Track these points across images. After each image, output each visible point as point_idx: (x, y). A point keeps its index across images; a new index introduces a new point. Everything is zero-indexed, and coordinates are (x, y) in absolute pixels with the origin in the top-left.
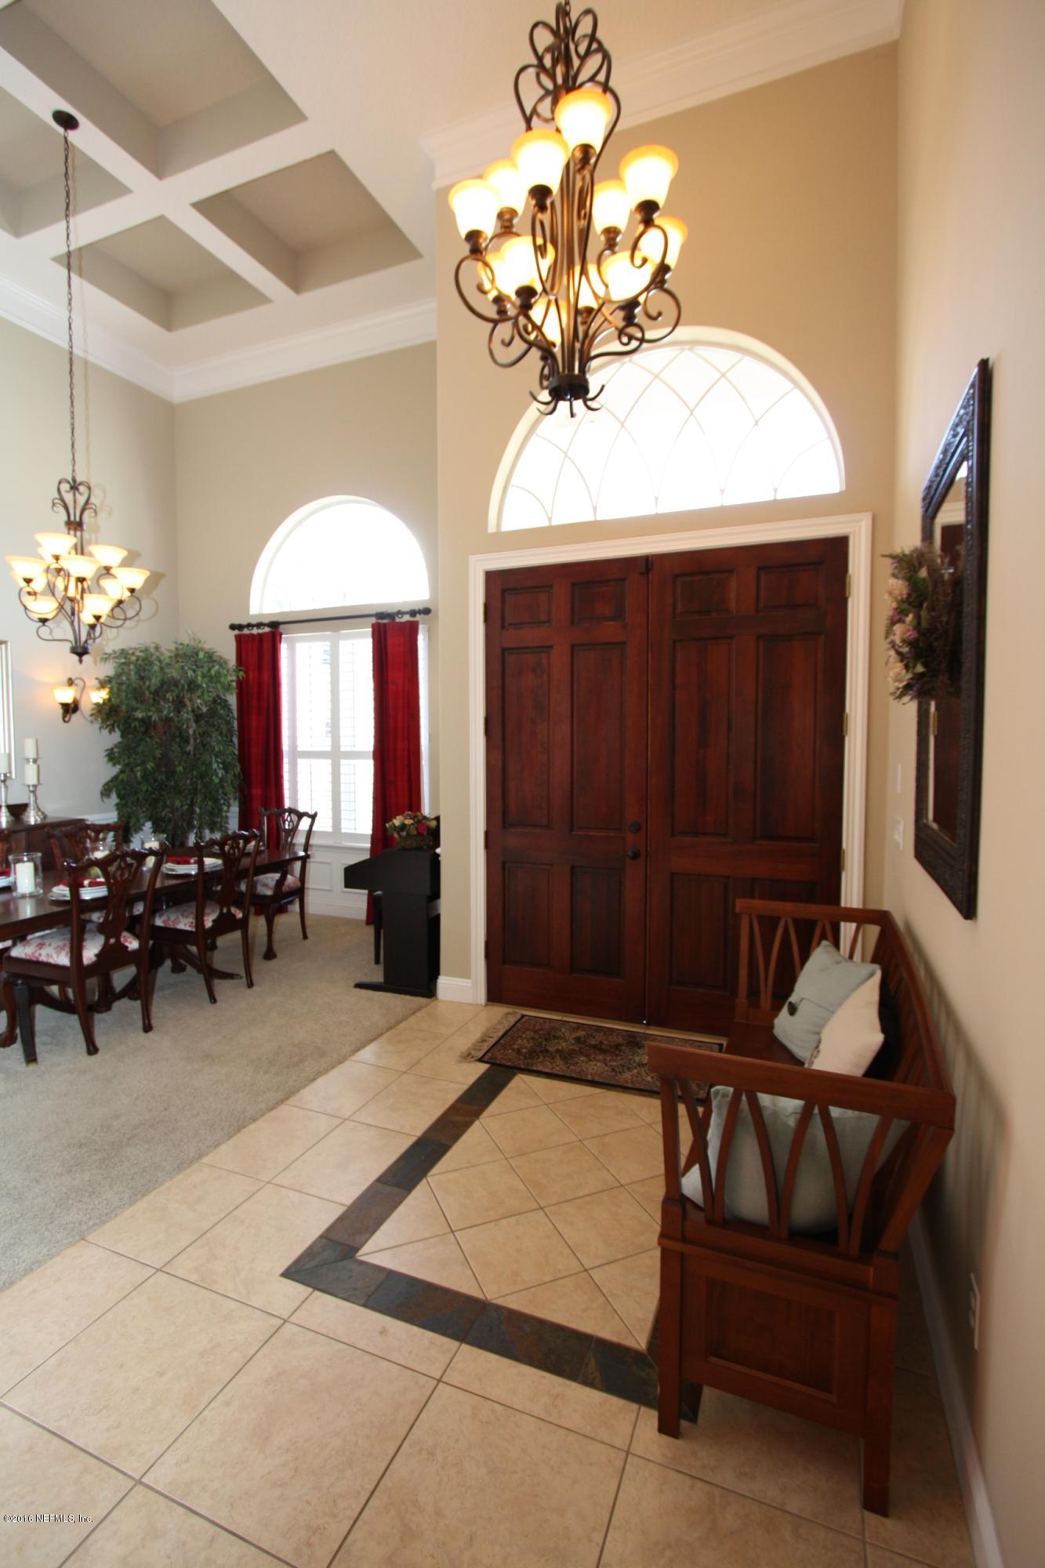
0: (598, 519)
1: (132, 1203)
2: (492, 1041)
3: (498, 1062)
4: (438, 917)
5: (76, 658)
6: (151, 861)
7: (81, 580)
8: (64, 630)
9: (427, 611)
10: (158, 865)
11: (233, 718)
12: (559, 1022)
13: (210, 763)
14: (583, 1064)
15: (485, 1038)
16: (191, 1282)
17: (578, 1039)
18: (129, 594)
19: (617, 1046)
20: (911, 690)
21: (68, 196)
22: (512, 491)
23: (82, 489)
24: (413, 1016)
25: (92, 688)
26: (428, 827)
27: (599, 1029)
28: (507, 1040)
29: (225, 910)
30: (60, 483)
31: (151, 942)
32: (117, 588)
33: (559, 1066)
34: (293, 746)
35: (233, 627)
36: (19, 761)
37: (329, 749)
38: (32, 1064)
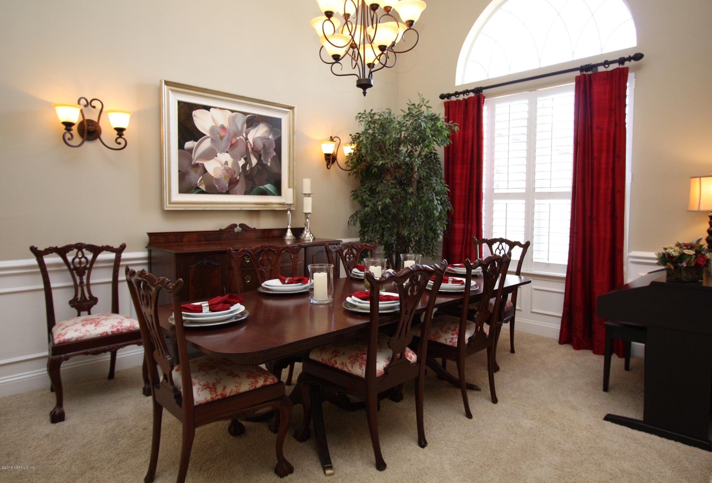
5: (361, 90)
9: (638, 57)
11: (442, 168)
25: (346, 145)
29: (478, 327)
34: (491, 189)
35: (442, 97)
36: (299, 196)
37: (524, 191)
38: (328, 472)
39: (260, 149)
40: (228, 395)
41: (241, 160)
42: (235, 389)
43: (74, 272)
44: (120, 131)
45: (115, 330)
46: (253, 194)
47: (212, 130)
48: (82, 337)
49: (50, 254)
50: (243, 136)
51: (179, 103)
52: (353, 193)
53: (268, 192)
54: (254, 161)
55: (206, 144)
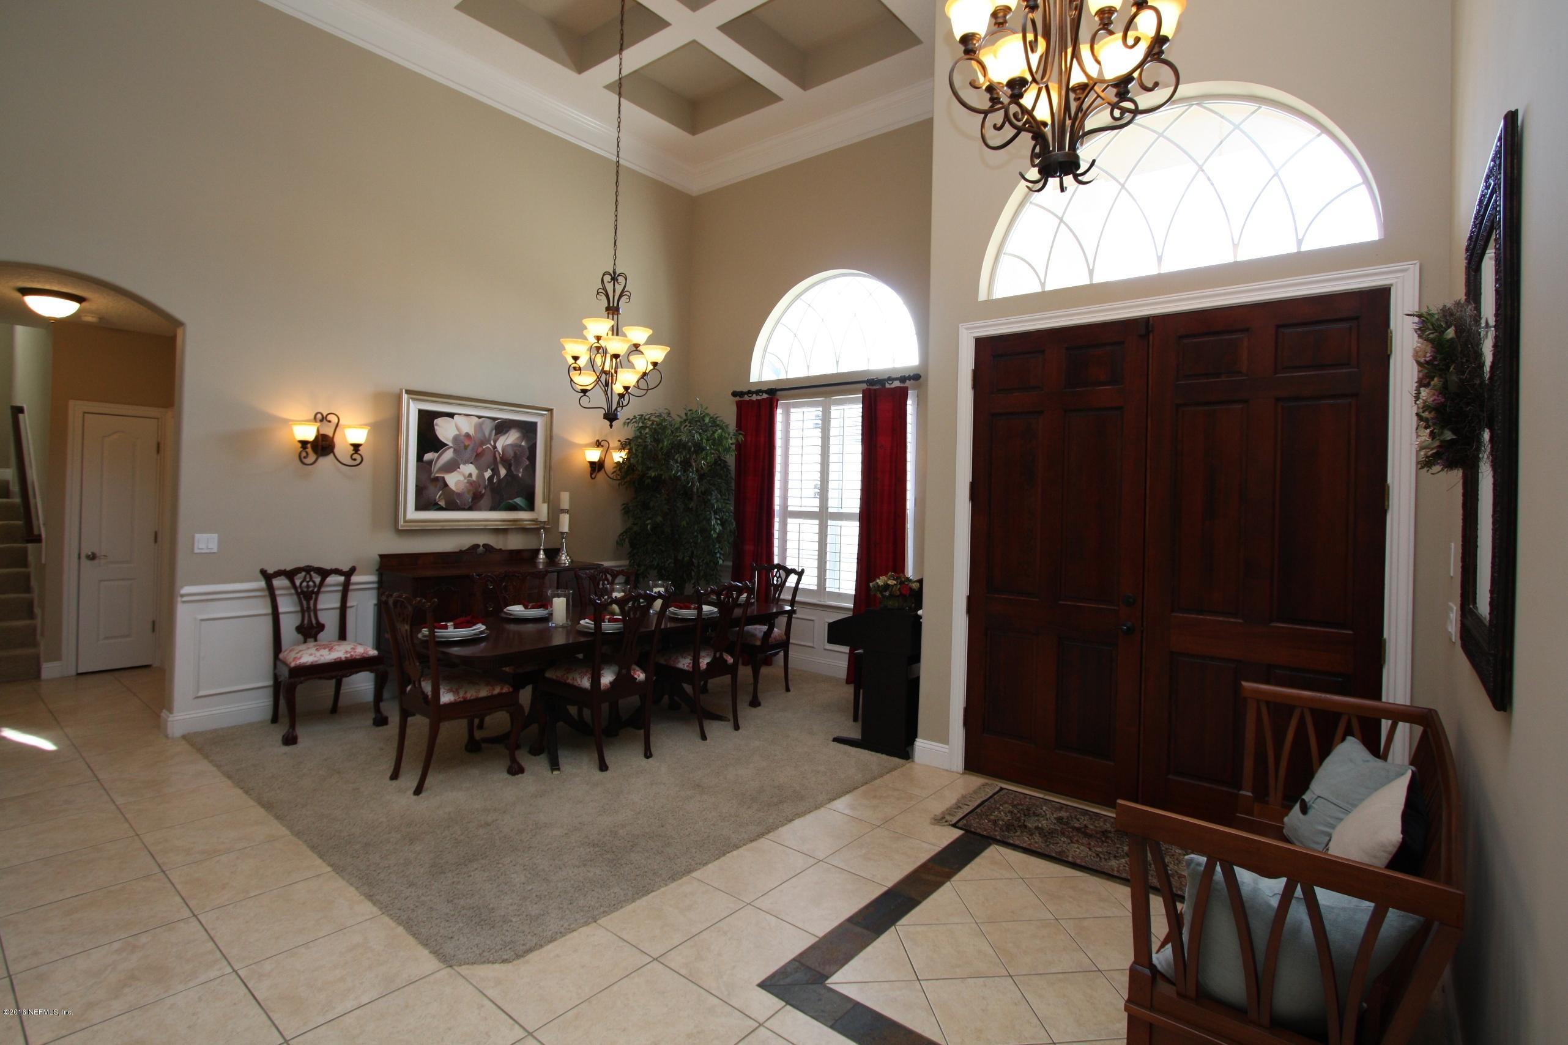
0: (1095, 281)
1: (634, 900)
2: (967, 810)
3: (973, 830)
4: (916, 681)
6: (658, 603)
7: (616, 356)
8: (598, 398)
9: (916, 377)
10: (664, 607)
11: (731, 478)
12: (1041, 800)
13: (710, 520)
14: (1065, 845)
15: (960, 805)
16: (682, 975)
17: (1060, 820)
18: (652, 367)
19: (1104, 833)
20: (1441, 458)
21: (622, 39)
22: (1004, 259)
23: (621, 279)
24: (888, 775)
25: (615, 449)
26: (911, 589)
27: (1085, 813)
28: (984, 810)
29: (718, 655)
30: (604, 275)
31: (655, 678)
32: (641, 363)
33: (1037, 842)
34: (785, 505)
35: (735, 394)
36: (555, 511)
37: (817, 510)
38: (556, 773)
39: (510, 458)
40: (468, 698)
41: (487, 471)
42: (474, 694)
43: (302, 596)
44: (356, 447)
45: (348, 655)
46: (500, 510)
47: (456, 439)
48: (316, 661)
49: (279, 578)
50: (491, 445)
51: (420, 411)
52: (623, 507)
53: (518, 507)
54: (503, 472)
55: (448, 455)
